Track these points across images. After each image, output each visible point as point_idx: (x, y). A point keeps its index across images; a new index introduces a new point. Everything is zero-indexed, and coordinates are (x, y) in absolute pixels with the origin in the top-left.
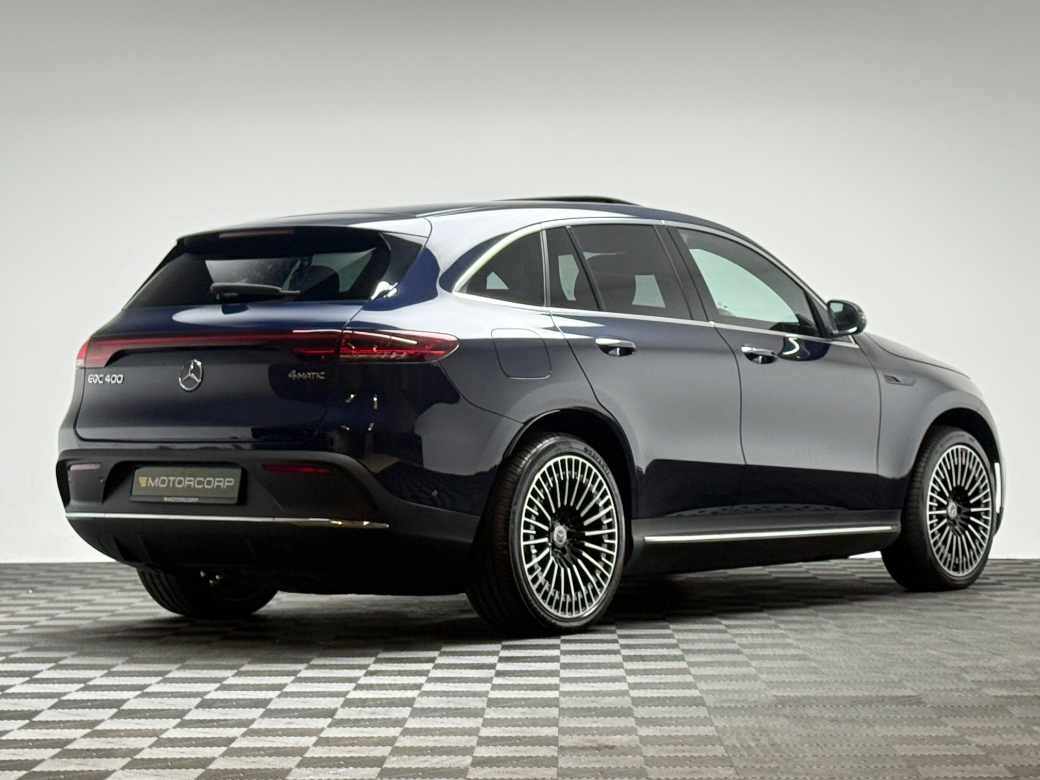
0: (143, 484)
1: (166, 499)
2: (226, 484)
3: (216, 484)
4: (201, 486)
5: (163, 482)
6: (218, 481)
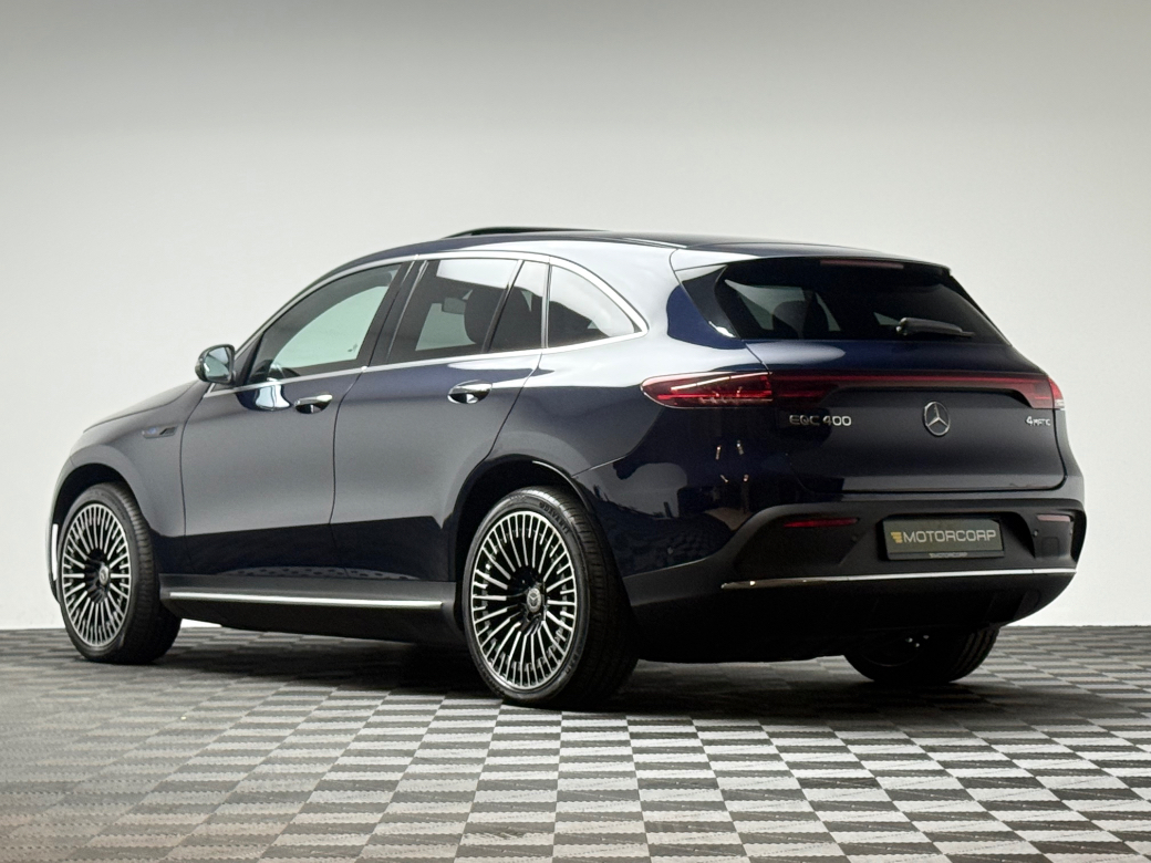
0: (899, 540)
1: (932, 556)
2: (989, 536)
3: (979, 536)
4: (964, 540)
5: (921, 537)
6: (981, 534)
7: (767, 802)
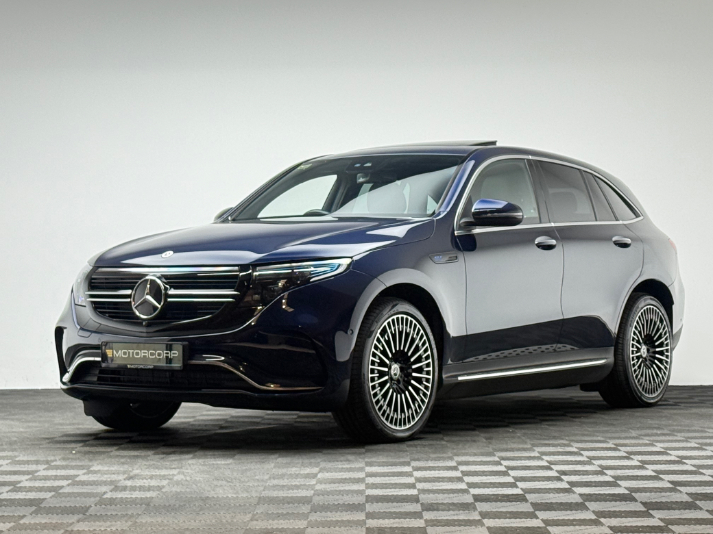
7: (451, 512)
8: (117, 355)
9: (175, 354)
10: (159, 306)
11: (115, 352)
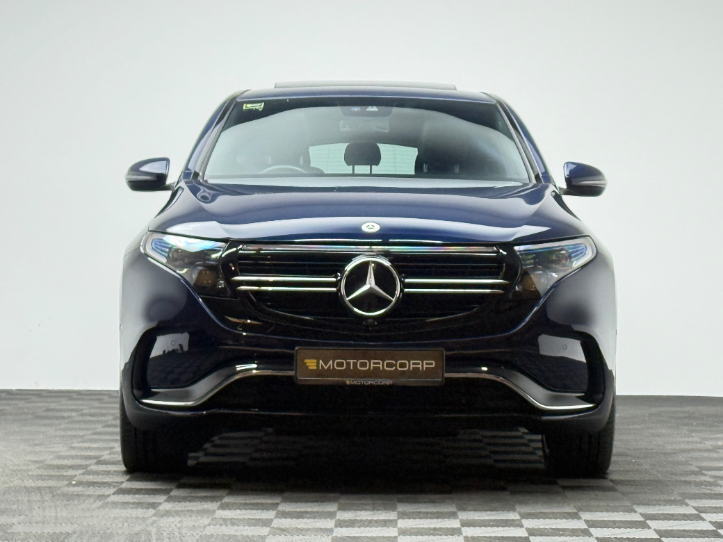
8: (326, 368)
9: (432, 364)
10: (394, 300)
11: (321, 362)
